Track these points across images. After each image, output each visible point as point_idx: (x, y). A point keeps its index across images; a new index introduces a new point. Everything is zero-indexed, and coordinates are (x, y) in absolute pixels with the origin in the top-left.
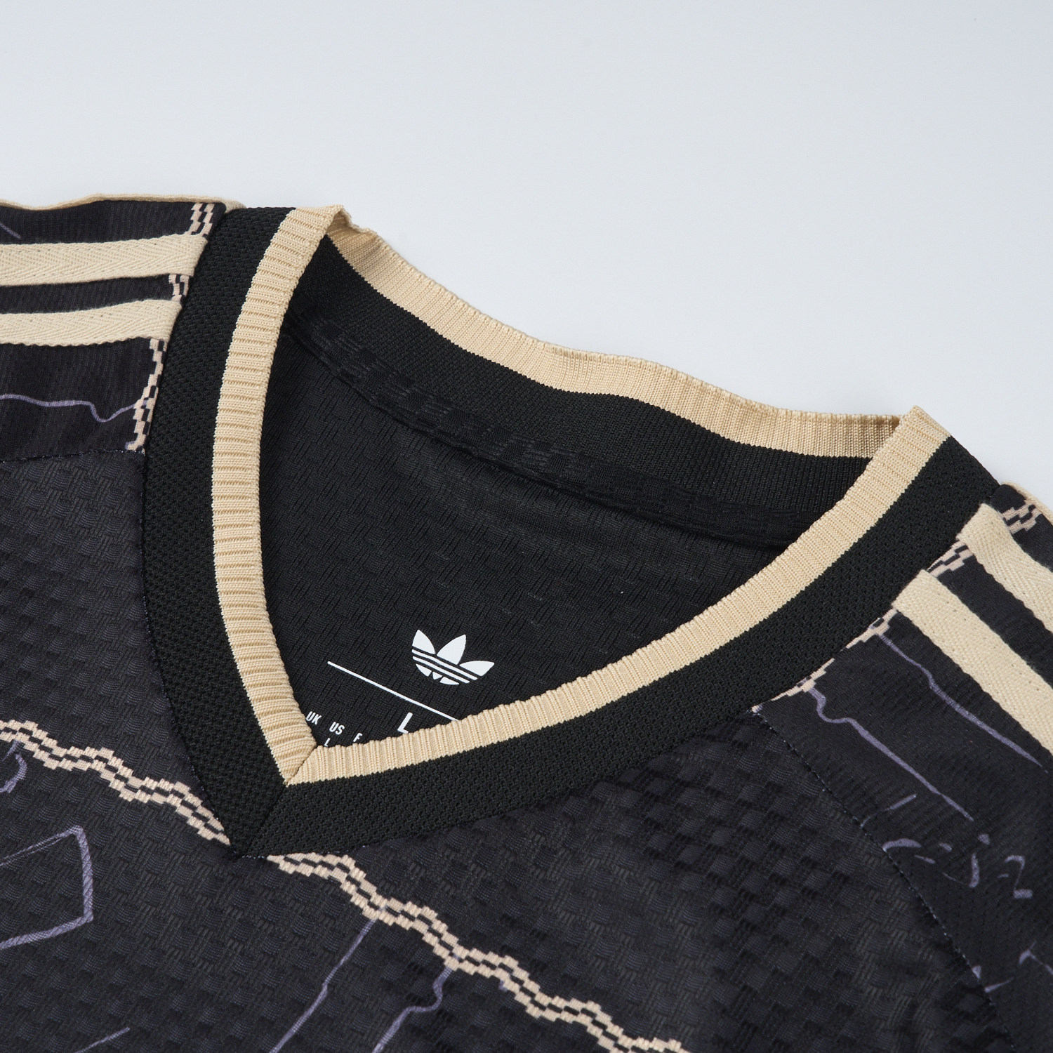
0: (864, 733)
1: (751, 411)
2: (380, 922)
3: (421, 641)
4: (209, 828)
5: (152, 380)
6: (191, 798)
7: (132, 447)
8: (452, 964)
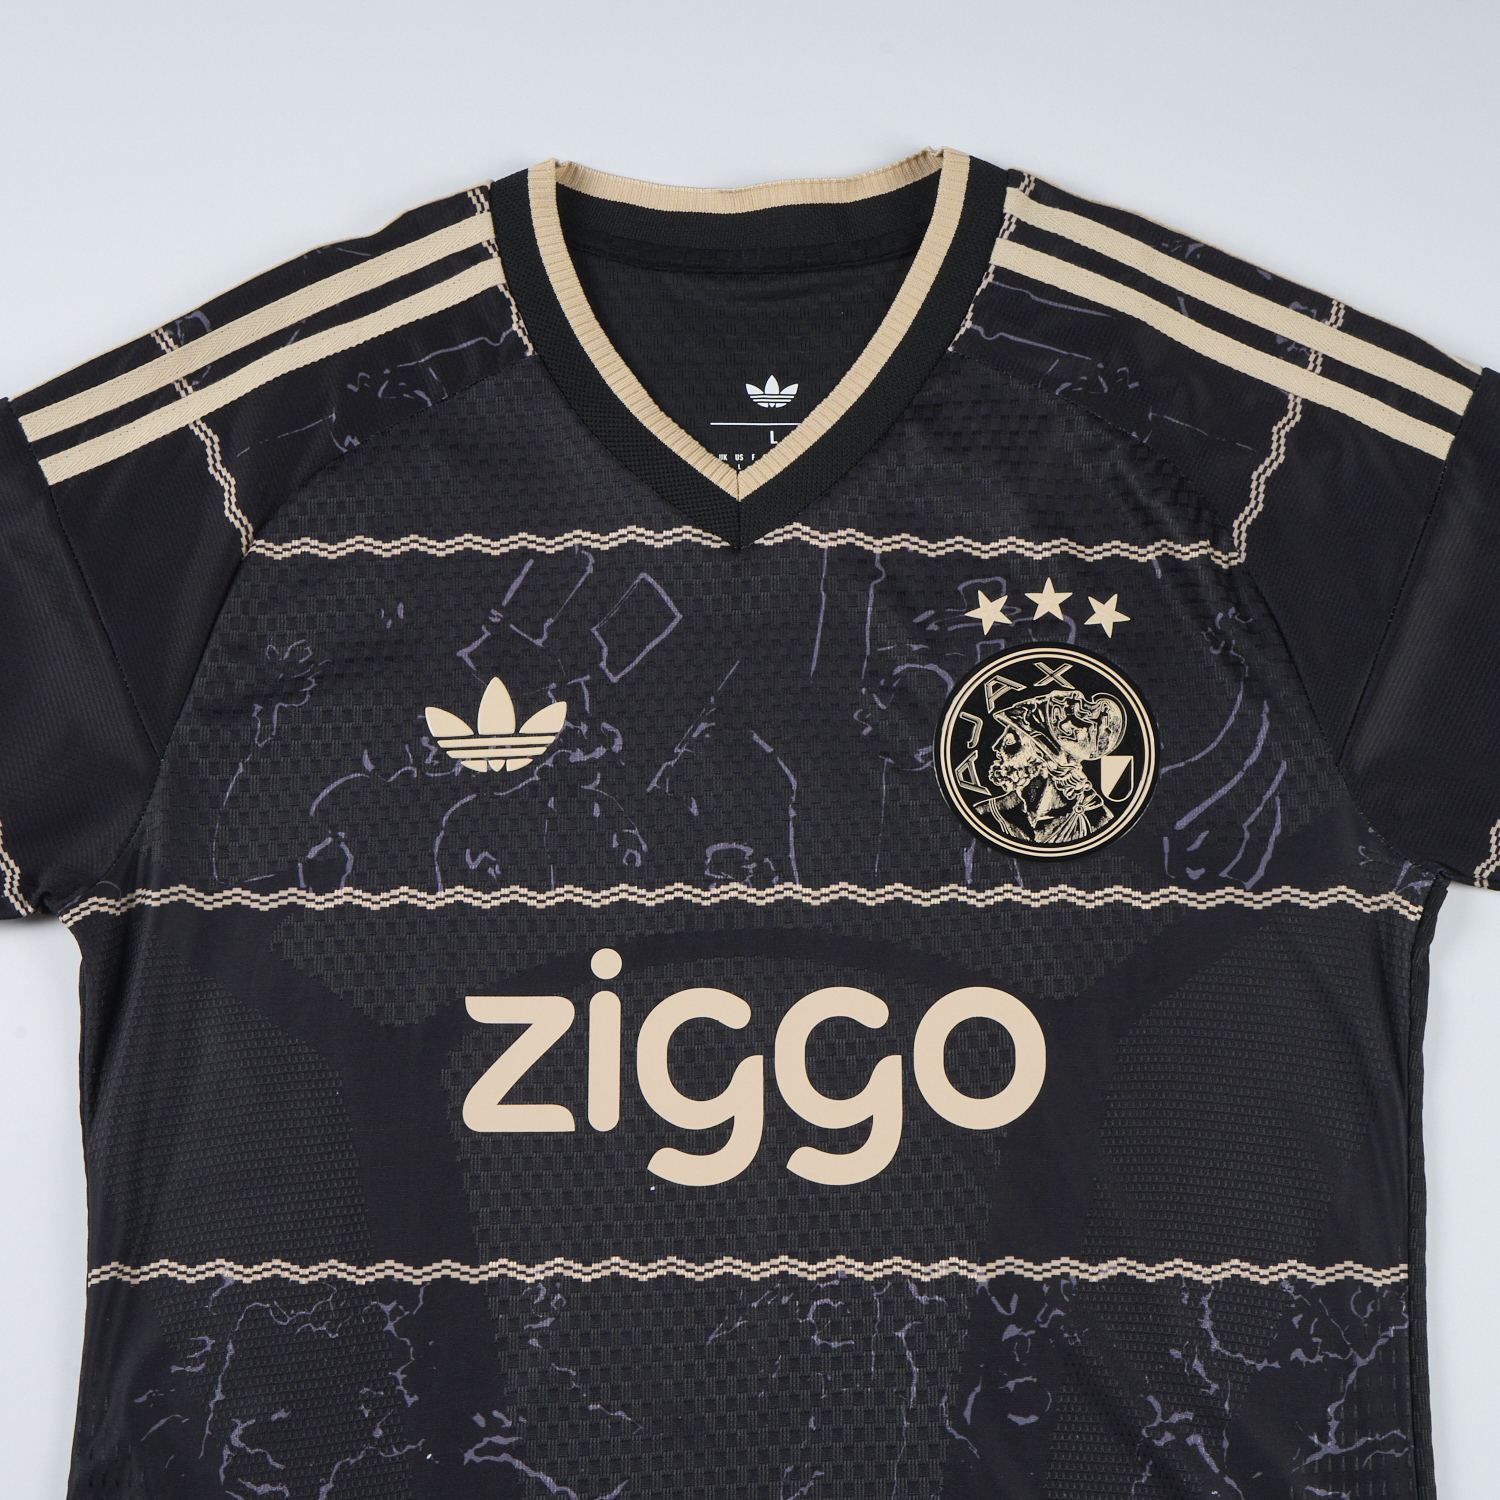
0: (1012, 337)
1: (850, 182)
2: (830, 547)
3: (751, 389)
4: (715, 542)
5: (514, 309)
6: (695, 531)
7: (529, 353)
8: (877, 551)
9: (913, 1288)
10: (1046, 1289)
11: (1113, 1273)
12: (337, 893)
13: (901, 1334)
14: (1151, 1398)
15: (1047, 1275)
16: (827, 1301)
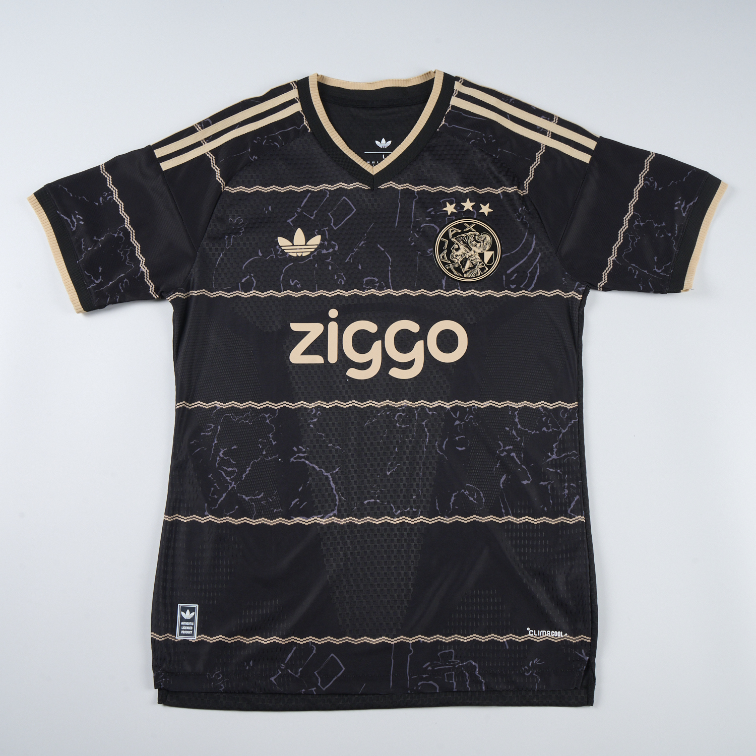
0: (457, 126)
1: (407, 80)
2: (401, 189)
3: (377, 142)
4: (366, 187)
5: (304, 118)
6: (360, 184)
7: (309, 131)
8: (416, 190)
9: (427, 409)
10: (468, 410)
11: (488, 405)
12: (251, 292)
13: (424, 423)
14: (500, 442)
15: (468, 406)
16: (401, 413)
